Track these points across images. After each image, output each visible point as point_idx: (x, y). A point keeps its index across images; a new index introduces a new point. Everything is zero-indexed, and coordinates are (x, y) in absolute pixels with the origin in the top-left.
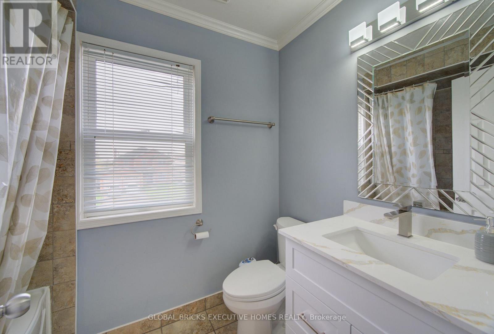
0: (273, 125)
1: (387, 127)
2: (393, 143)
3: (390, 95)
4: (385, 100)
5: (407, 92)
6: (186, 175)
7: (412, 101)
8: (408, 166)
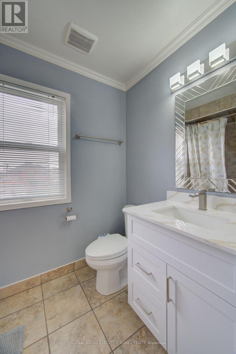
0: (122, 142)
1: (197, 146)
2: (201, 157)
3: (199, 125)
4: (196, 129)
5: (210, 123)
6: (60, 176)
7: (212, 129)
8: (211, 172)
